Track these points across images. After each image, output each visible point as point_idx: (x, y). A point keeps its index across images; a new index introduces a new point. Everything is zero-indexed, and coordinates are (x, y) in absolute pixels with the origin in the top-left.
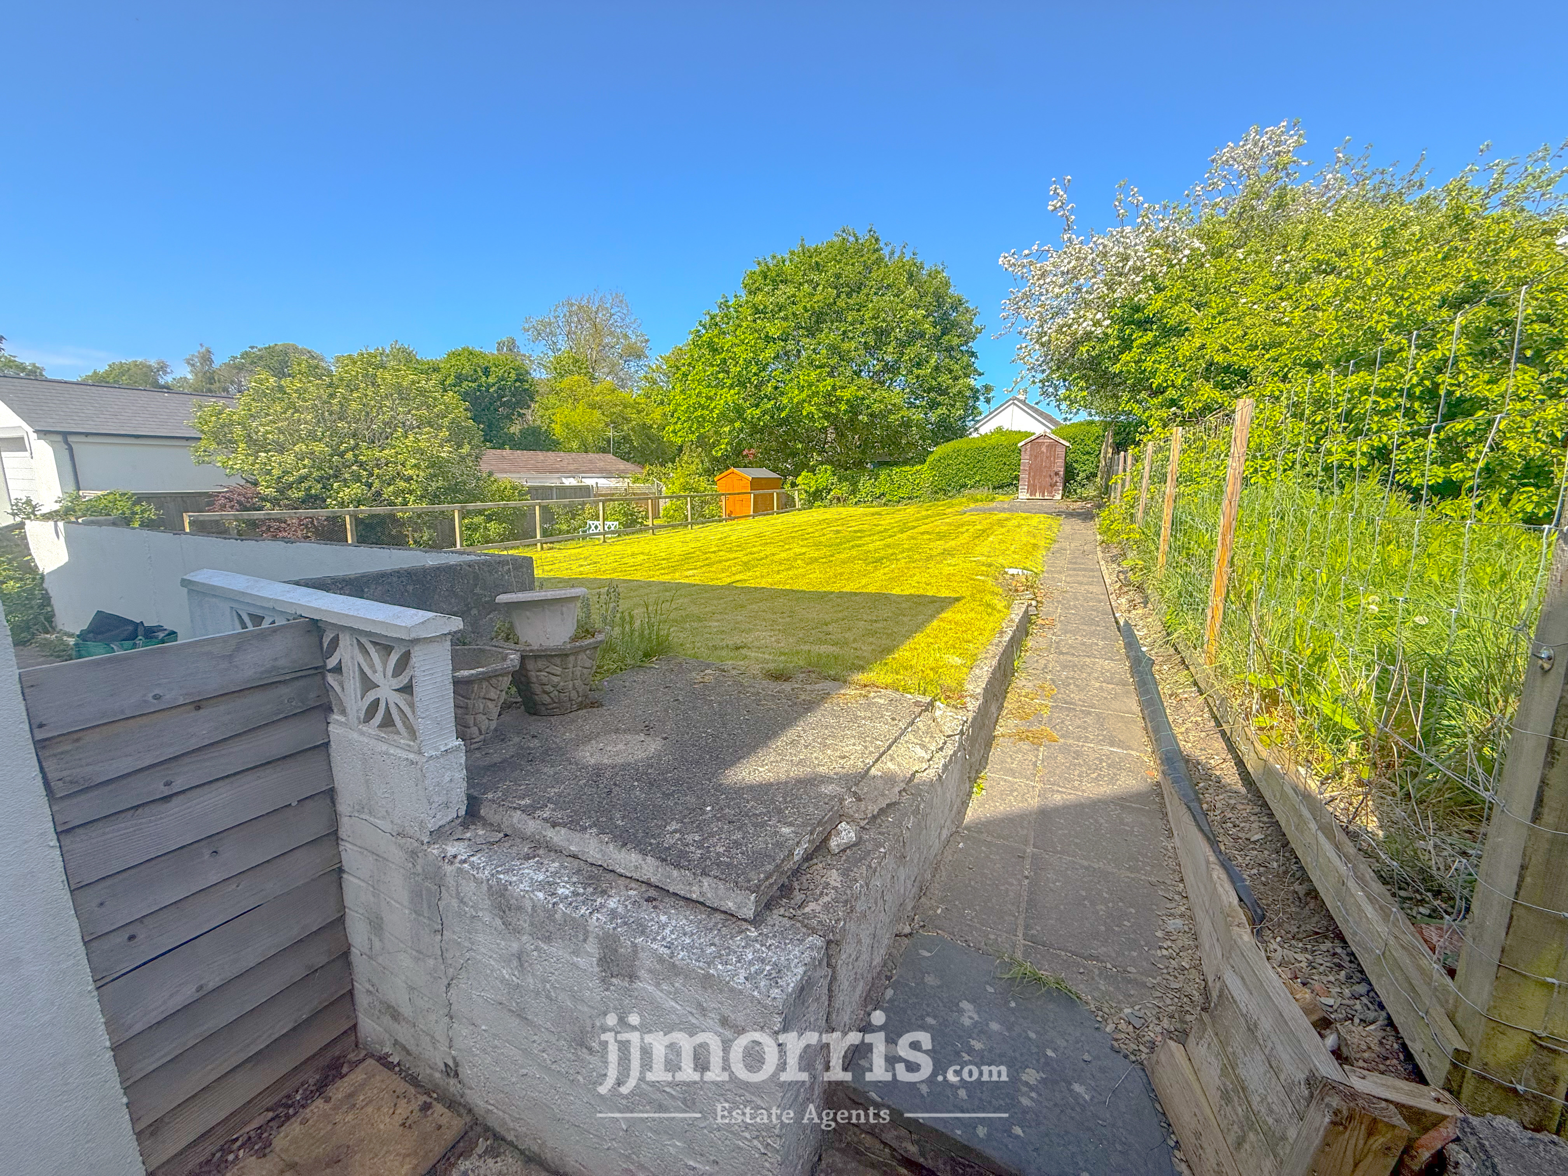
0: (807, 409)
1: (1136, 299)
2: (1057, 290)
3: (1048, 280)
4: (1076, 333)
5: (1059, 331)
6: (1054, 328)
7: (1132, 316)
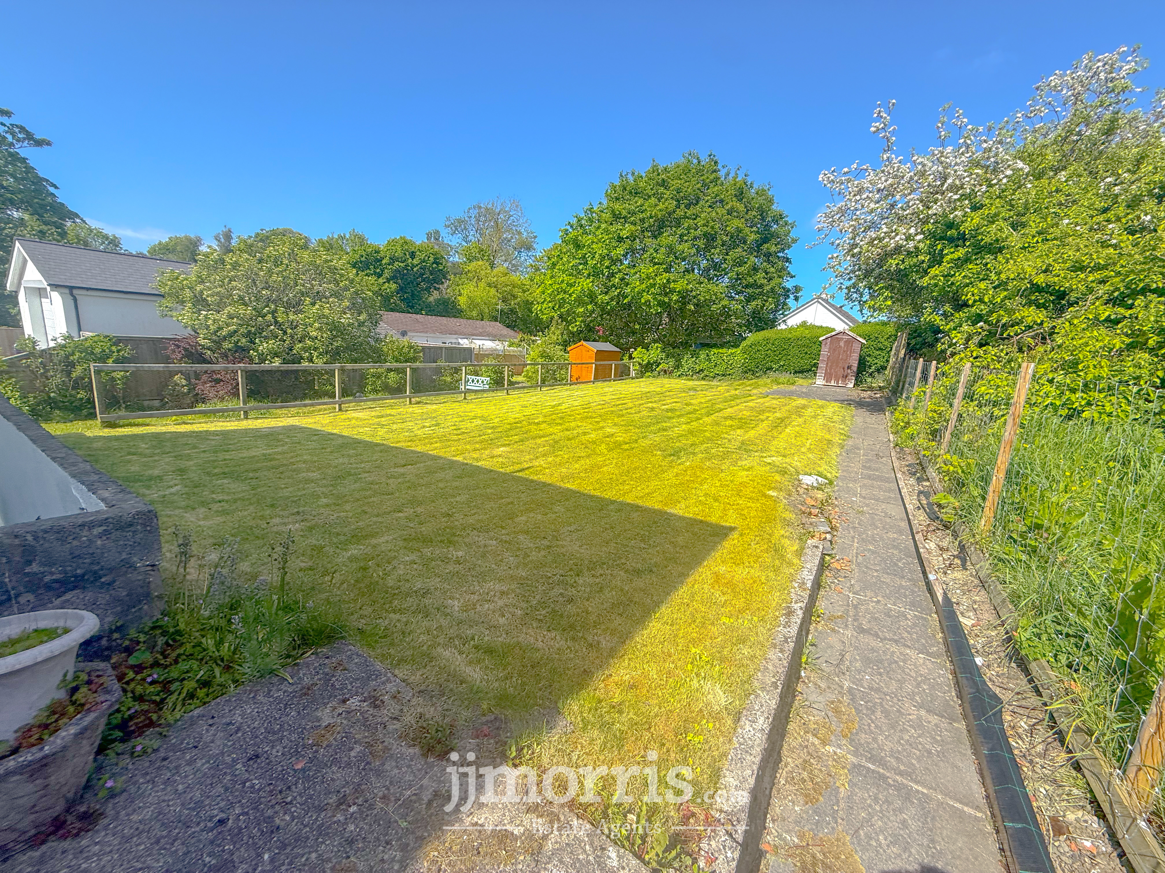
0: (646, 297)
1: (952, 216)
2: (872, 205)
3: (864, 196)
4: (886, 246)
5: (871, 243)
6: (867, 240)
7: (945, 232)
